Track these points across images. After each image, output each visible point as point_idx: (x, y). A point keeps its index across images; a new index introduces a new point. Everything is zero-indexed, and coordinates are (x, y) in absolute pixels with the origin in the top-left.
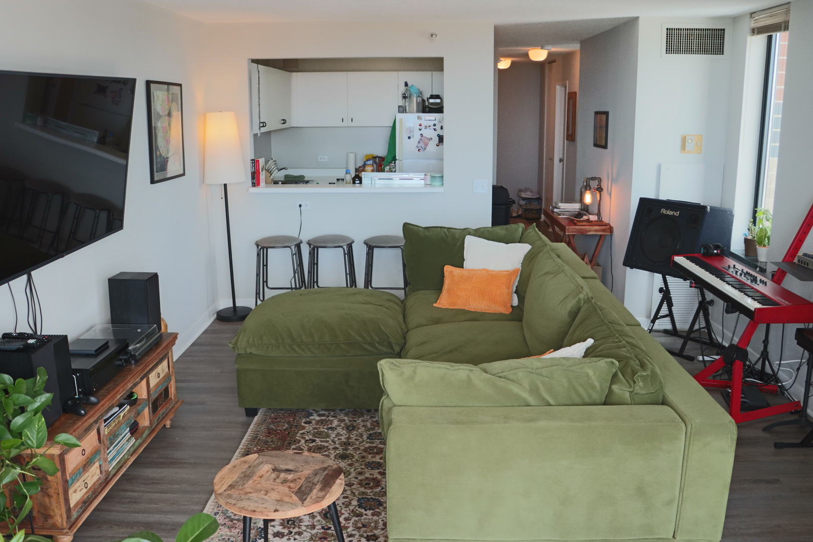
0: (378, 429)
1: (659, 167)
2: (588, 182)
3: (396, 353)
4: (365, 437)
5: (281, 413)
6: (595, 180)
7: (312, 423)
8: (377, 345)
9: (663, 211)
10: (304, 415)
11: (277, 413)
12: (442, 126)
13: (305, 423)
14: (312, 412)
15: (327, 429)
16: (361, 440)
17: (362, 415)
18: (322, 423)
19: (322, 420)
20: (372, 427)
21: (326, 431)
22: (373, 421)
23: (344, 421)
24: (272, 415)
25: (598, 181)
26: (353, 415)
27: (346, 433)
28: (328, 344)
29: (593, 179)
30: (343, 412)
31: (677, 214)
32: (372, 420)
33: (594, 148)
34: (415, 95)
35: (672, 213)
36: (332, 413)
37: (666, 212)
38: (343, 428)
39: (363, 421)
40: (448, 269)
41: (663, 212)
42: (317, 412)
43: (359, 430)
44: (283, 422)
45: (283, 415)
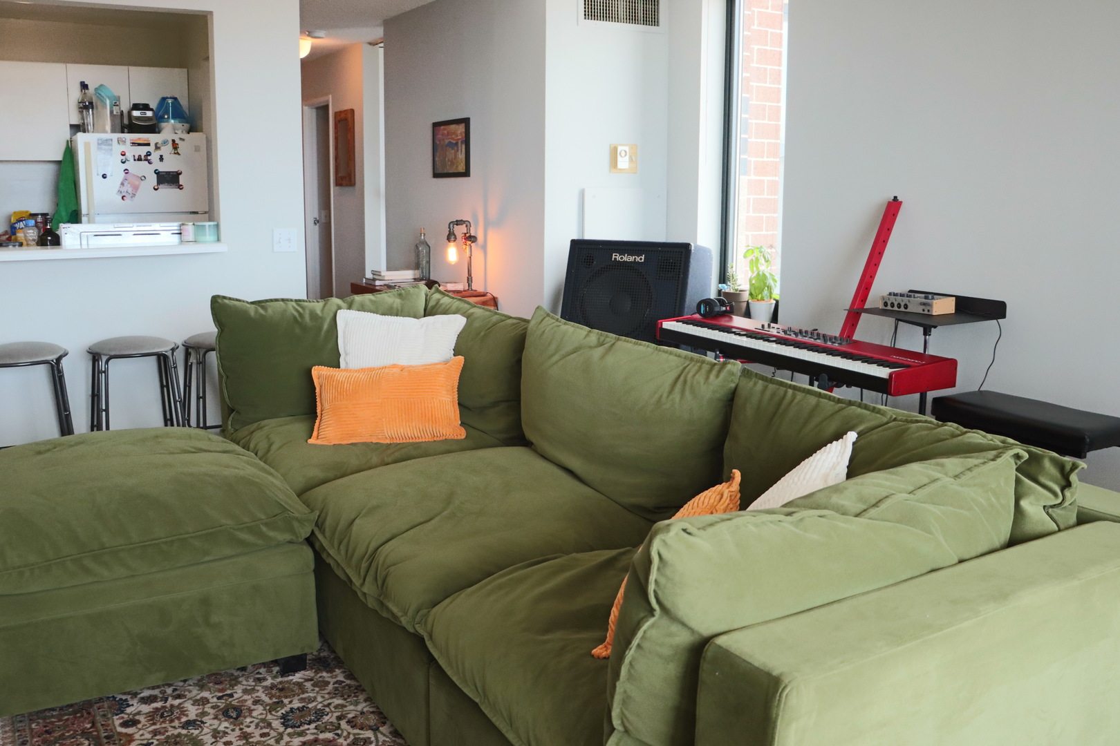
0: (291, 702)
1: (582, 194)
2: (452, 228)
3: (301, 540)
4: (276, 724)
5: (53, 716)
6: (462, 225)
7: (139, 722)
8: (264, 529)
9: (617, 257)
10: (110, 707)
11: (44, 719)
12: (161, 156)
13: (125, 724)
14: (124, 697)
15: (183, 728)
16: (273, 734)
17: (234, 681)
18: (162, 716)
19: (157, 709)
20: (274, 700)
21: (184, 732)
22: (266, 687)
23: (208, 702)
24: (33, 726)
25: (467, 226)
26: (216, 684)
27: (232, 727)
28: (165, 543)
29: (459, 223)
30: (191, 682)
31: (641, 259)
32: (263, 687)
33: (435, 179)
34: (108, 102)
35: (631, 259)
36: (169, 691)
37: (622, 258)
38: (216, 718)
39: (245, 691)
40: (318, 372)
41: (615, 259)
42: (135, 695)
43: (254, 714)
44: (73, 737)
45: (60, 720)
